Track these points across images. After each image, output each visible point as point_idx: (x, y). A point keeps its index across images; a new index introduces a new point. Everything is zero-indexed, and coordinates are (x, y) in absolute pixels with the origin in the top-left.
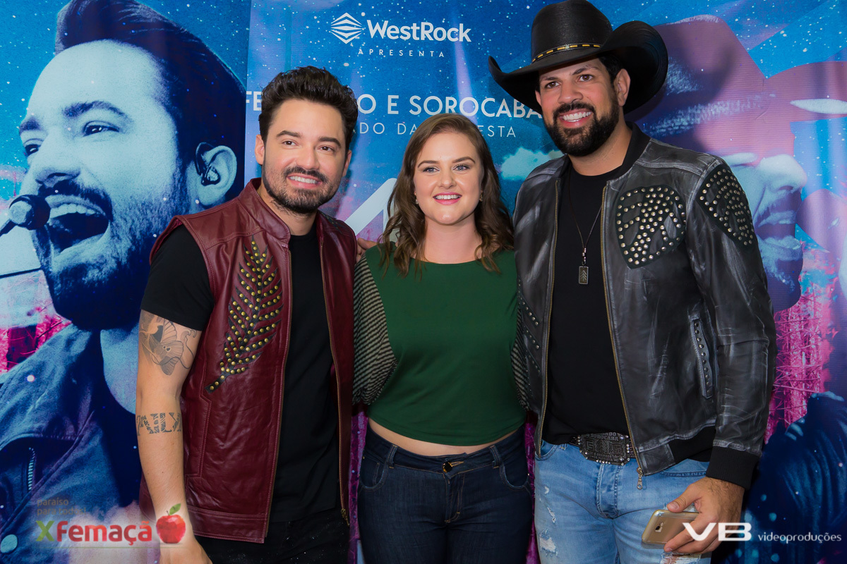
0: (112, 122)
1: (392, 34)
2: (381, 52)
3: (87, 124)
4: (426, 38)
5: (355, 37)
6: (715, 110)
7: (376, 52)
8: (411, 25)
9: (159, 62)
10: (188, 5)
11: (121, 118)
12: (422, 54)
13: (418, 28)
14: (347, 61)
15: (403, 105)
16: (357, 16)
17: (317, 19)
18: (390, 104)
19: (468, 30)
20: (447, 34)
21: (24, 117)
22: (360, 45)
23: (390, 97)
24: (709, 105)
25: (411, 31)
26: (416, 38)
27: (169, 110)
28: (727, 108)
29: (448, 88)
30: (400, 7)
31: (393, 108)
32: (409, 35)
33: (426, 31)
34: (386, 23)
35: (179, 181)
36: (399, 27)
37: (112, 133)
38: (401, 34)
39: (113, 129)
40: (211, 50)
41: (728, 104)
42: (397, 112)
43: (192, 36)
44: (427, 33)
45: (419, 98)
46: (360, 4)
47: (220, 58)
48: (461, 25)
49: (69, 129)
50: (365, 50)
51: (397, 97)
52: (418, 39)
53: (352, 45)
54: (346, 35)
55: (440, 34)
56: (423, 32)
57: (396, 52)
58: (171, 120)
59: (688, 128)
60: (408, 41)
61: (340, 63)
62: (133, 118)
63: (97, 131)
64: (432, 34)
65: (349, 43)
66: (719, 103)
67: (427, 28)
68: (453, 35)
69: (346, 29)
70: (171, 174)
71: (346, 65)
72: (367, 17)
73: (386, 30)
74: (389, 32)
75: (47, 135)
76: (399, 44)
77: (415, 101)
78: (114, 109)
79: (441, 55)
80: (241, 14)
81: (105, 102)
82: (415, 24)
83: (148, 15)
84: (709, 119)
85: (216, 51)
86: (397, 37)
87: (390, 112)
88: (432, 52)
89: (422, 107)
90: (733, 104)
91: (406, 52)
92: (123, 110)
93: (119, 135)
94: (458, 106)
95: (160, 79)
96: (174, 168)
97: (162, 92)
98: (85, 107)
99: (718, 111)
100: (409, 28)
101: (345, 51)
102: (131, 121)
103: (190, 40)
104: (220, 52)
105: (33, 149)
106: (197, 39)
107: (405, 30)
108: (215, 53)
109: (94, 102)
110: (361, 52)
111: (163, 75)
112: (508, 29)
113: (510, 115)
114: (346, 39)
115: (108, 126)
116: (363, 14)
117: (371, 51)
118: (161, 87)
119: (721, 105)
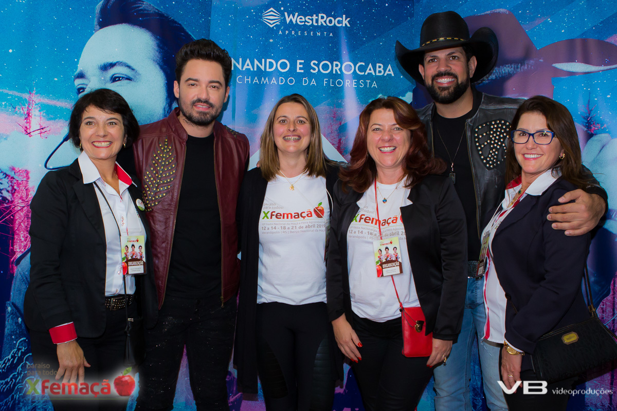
0: (128, 74)
1: (300, 22)
2: (293, 33)
3: (113, 75)
4: (322, 24)
5: (277, 23)
6: (504, 70)
7: (290, 32)
8: (312, 16)
9: (156, 38)
10: (174, 3)
11: (133, 73)
12: (319, 34)
13: (317, 18)
14: (272, 38)
15: (307, 67)
16: (278, 10)
17: (254, 12)
18: (299, 66)
19: (348, 19)
20: (335, 22)
21: (76, 71)
22: (280, 28)
23: (299, 61)
24: (501, 67)
25: (312, 20)
26: (315, 24)
27: (162, 68)
28: (512, 69)
29: (335, 56)
30: (305, 4)
31: (300, 69)
32: (311, 22)
33: (322, 20)
34: (297, 14)
35: (168, 112)
36: (305, 17)
37: (128, 81)
38: (306, 21)
39: (129, 79)
40: (187, 31)
41: (513, 66)
42: (302, 71)
43: (176, 22)
44: (322, 21)
45: (316, 62)
46: (280, 2)
47: (192, 35)
48: (344, 16)
49: (103, 78)
50: (283, 32)
51: (303, 61)
52: (317, 24)
53: (275, 28)
54: (272, 22)
55: (330, 21)
56: (320, 20)
57: (303, 33)
58: (163, 74)
59: (487, 82)
60: (310, 26)
61: (267, 39)
62: (140, 72)
63: (119, 80)
64: (325, 22)
65: (274, 27)
66: (507, 66)
67: (322, 18)
68: (339, 22)
69: (271, 18)
70: (163, 108)
71: (271, 41)
72: (285, 10)
73: (296, 19)
74: (298, 20)
75: (90, 82)
76: (305, 28)
77: (314, 64)
78: (129, 67)
79: (331, 35)
80: (206, 8)
81: (124, 62)
82: (315, 15)
83: (150, 8)
84: (500, 76)
85: (191, 32)
86: (303, 23)
87: (298, 71)
88: (325, 33)
89: (319, 68)
90: (516, 66)
91: (309, 33)
92: (134, 67)
93: (132, 83)
94: (341, 68)
95: (156, 48)
96: (165, 104)
97: (158, 57)
98: (112, 65)
99: (506, 71)
100: (311, 18)
101: (271, 32)
102: (139, 74)
103: (175, 25)
104: (193, 32)
105: (81, 90)
106: (180, 24)
107: (309, 19)
108: (190, 33)
109: (117, 62)
110: (280, 33)
111: (159, 46)
112: (373, 19)
113: (374, 74)
114: (271, 25)
115: (126, 77)
116: (282, 9)
117: (287, 32)
118: (157, 53)
119: (508, 67)
